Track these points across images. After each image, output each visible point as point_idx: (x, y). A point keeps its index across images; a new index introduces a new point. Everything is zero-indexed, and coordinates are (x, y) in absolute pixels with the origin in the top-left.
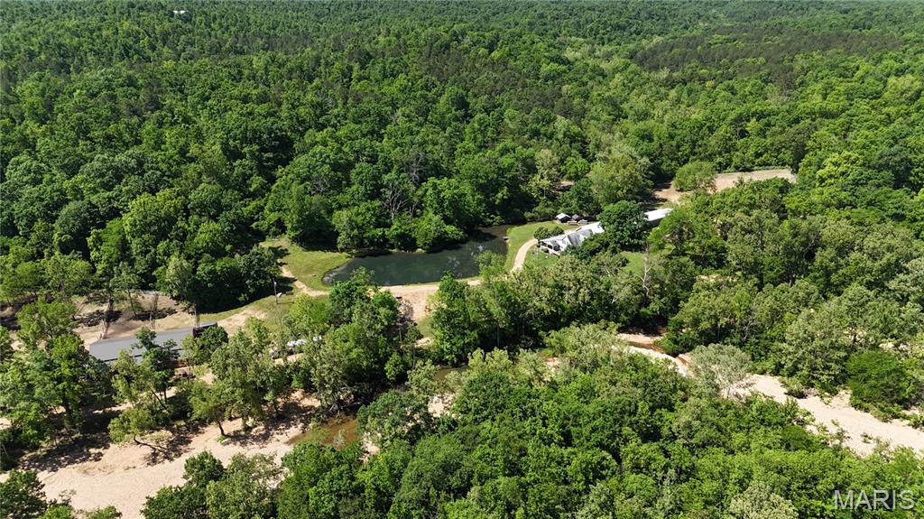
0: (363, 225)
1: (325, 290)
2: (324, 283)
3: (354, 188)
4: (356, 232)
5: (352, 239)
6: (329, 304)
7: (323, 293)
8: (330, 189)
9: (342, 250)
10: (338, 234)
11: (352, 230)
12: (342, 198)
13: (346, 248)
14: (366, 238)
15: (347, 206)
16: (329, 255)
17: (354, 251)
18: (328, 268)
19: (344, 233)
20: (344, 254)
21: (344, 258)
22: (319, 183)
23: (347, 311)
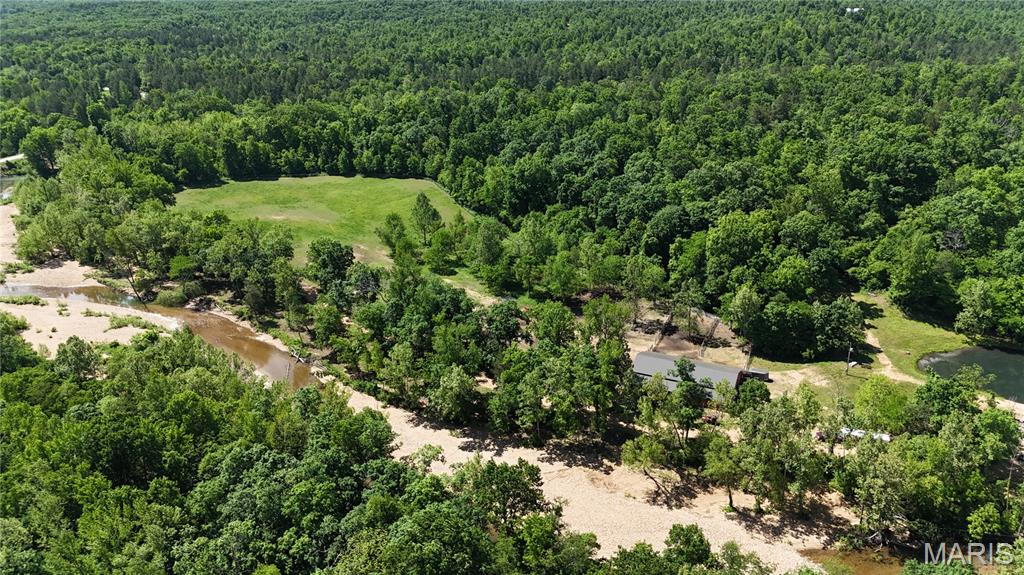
0: (1004, 305)
1: (916, 377)
2: (918, 368)
3: (1007, 252)
4: (988, 312)
5: (981, 320)
6: (912, 401)
7: (911, 380)
8: (969, 247)
9: (960, 331)
10: (960, 308)
11: (984, 308)
12: (982, 262)
13: (967, 330)
14: (1003, 325)
15: (987, 275)
16: (939, 332)
17: (978, 337)
18: (931, 349)
19: (971, 309)
20: (962, 336)
21: (960, 343)
22: (955, 237)
23: (936, 418)
